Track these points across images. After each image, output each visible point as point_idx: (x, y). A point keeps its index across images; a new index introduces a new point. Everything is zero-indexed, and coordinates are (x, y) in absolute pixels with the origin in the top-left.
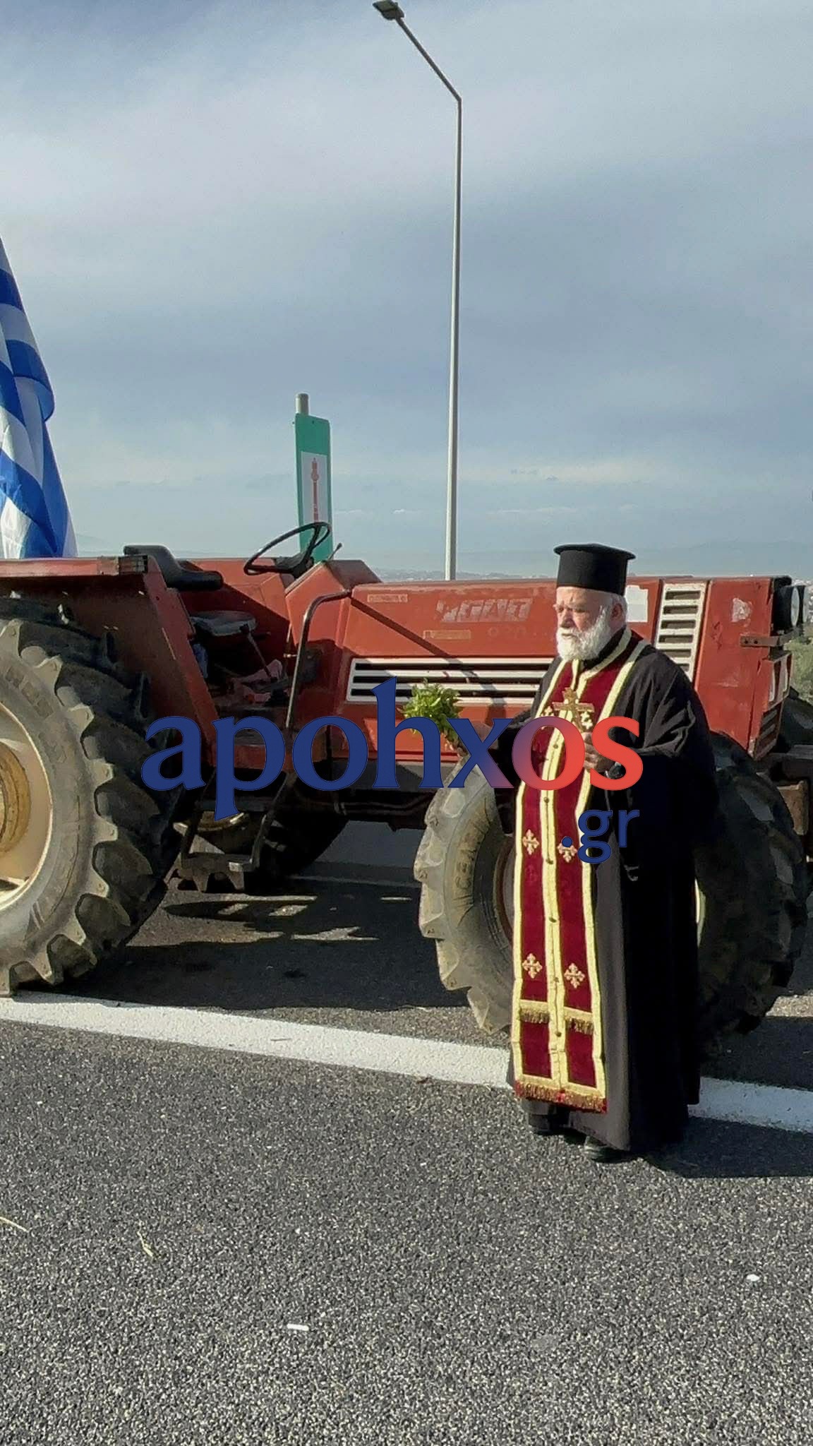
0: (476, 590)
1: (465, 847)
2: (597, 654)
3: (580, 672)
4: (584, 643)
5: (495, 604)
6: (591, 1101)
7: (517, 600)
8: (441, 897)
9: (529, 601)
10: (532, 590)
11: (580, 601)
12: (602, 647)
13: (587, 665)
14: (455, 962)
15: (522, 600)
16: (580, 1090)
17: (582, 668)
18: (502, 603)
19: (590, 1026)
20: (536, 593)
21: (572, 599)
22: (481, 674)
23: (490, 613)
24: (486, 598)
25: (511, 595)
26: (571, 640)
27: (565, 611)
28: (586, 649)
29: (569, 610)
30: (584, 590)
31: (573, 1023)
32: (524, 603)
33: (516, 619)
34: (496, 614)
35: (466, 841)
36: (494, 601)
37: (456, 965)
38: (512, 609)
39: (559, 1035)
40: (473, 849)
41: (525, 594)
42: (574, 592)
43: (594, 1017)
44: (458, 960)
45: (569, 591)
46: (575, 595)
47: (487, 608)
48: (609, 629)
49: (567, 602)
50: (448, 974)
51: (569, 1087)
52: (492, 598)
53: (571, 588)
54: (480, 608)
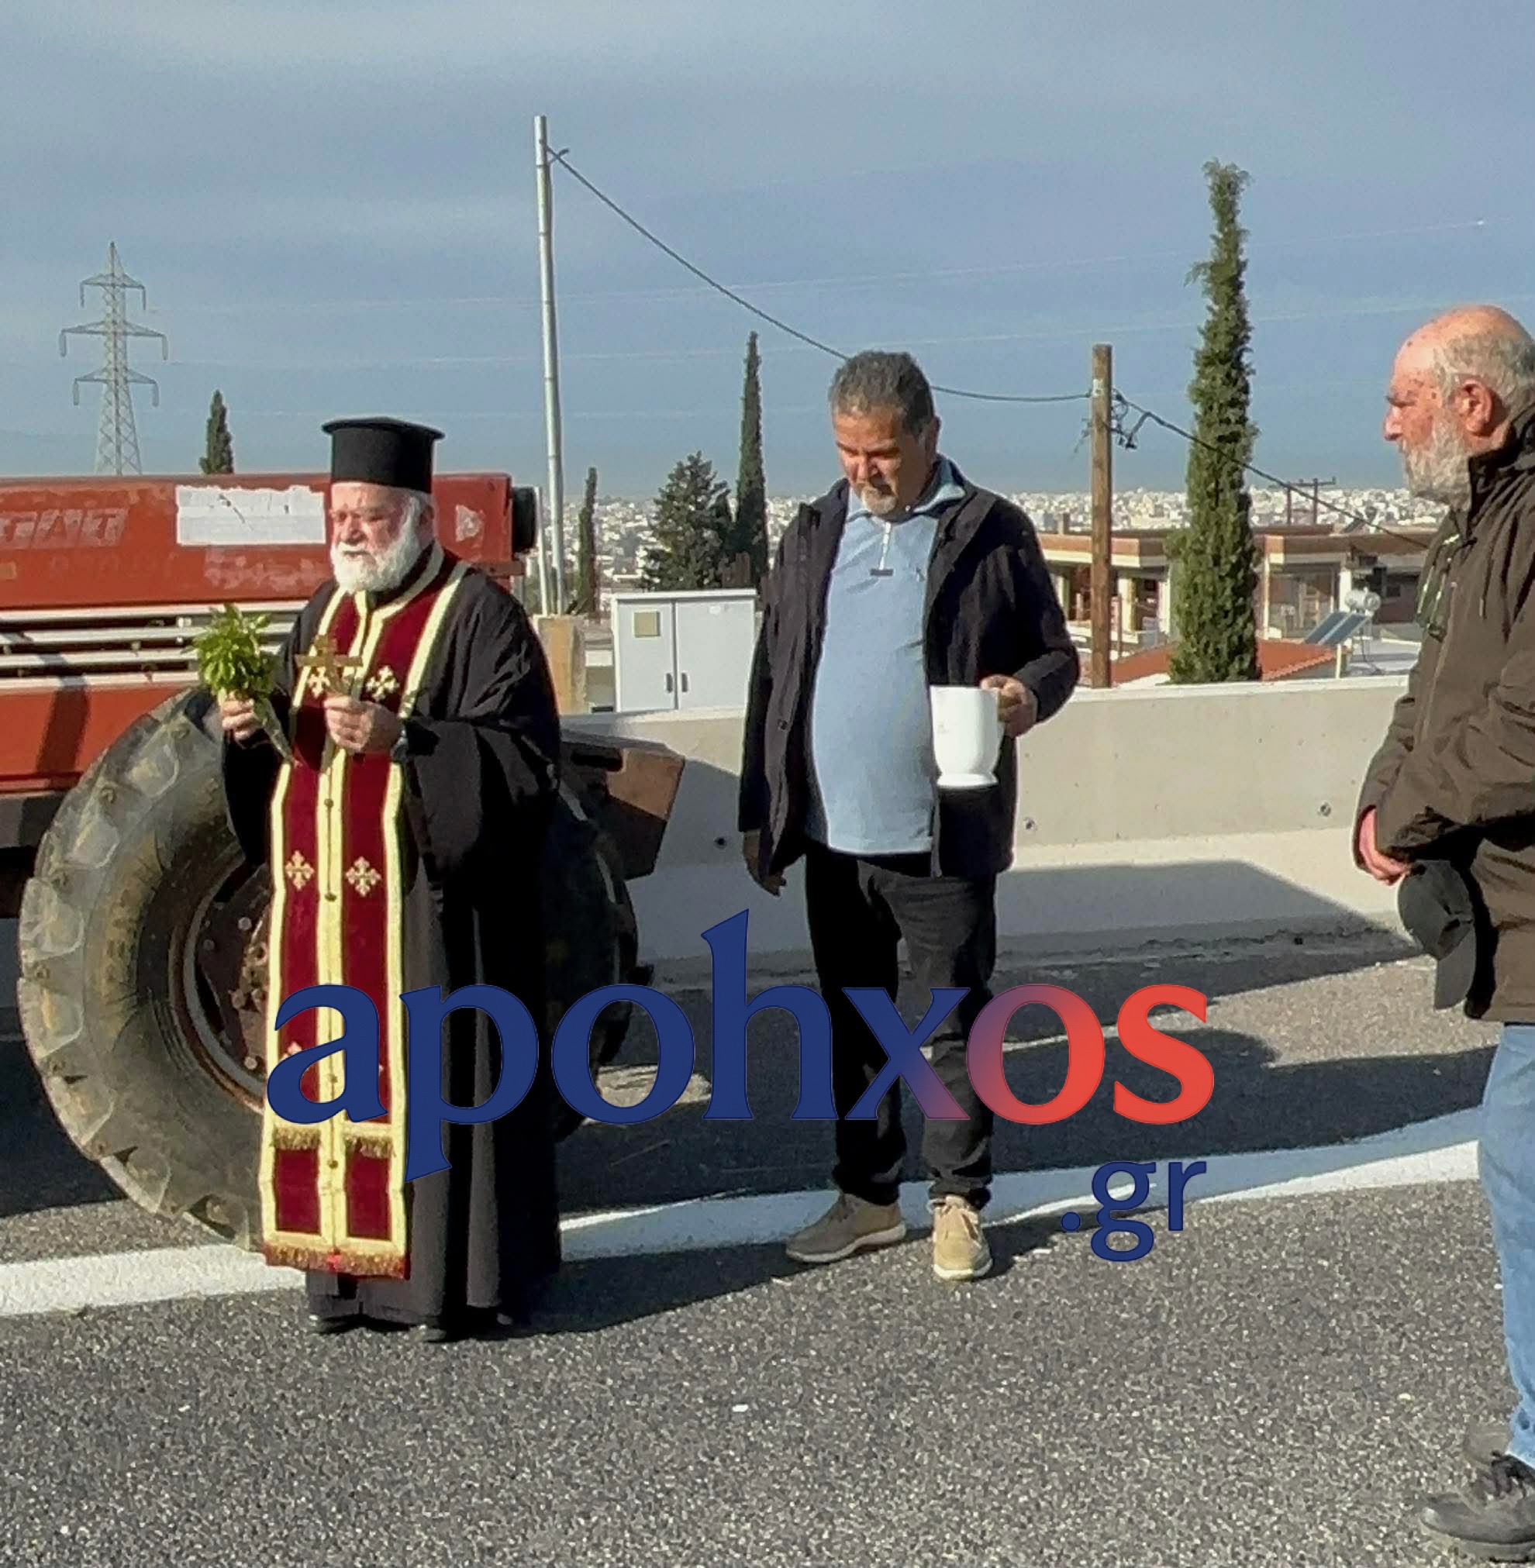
0: (23, 495)
1: (120, 913)
2: (398, 579)
3: (371, 611)
4: (381, 565)
5: (60, 519)
6: (382, 1261)
7: (100, 511)
8: (79, 1007)
9: (122, 513)
10: (125, 494)
11: (374, 504)
12: (407, 570)
13: (379, 599)
14: (106, 1111)
15: (108, 511)
16: (365, 1247)
17: (373, 603)
18: (72, 516)
19: (386, 1145)
20: (134, 499)
21: (360, 501)
22: (38, 637)
23: (50, 532)
24: (41, 508)
25: (88, 504)
26: (361, 562)
27: (349, 520)
28: (385, 572)
29: (356, 516)
30: (377, 487)
31: (360, 1142)
32: (113, 516)
33: (99, 543)
34: (63, 534)
35: (122, 905)
36: (57, 513)
37: (106, 1117)
38: (92, 526)
39: (334, 1165)
40: (135, 917)
41: (115, 499)
42: (362, 490)
43: (393, 1132)
44: (111, 1109)
45: (355, 489)
46: (365, 495)
47: (45, 526)
48: (417, 545)
49: (353, 505)
50: (92, 1134)
51: (347, 1246)
52: (54, 508)
53: (358, 484)
54: (32, 525)
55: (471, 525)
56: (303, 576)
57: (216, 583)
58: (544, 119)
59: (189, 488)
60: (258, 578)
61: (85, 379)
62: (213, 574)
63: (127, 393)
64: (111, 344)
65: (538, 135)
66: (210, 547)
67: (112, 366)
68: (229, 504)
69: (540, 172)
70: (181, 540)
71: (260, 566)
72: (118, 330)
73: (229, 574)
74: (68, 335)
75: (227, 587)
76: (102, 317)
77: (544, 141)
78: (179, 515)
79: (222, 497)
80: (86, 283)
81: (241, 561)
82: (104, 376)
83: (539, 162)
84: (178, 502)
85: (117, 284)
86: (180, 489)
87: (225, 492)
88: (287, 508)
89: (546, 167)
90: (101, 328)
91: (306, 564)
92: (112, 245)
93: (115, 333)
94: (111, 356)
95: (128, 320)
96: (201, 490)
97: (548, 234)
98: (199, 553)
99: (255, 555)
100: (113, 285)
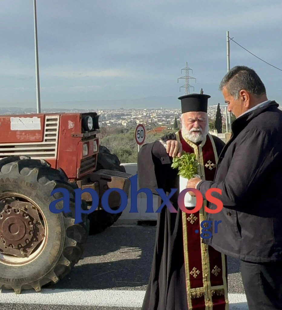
20: (2, 120)
55: (72, 125)
56: (36, 137)
57: (18, 138)
58: (228, 32)
59: (13, 118)
60: (27, 137)
61: (181, 87)
62: (18, 136)
63: (189, 89)
64: (186, 80)
65: (227, 35)
66: (17, 131)
67: (186, 84)
68: (21, 121)
69: (227, 43)
70: (12, 129)
71: (27, 135)
72: (188, 78)
73: (21, 137)
74: (179, 79)
75: (21, 139)
76: (185, 75)
77: (228, 36)
78: (11, 123)
79: (19, 119)
80: (182, 69)
81: (24, 134)
82: (185, 86)
83: (227, 40)
84: (11, 121)
85: (187, 69)
86: (11, 118)
87: (20, 119)
88: (33, 122)
89: (229, 42)
90: (185, 77)
91: (37, 134)
92: (187, 62)
93: (187, 78)
94: (186, 83)
95: (189, 76)
96: (16, 118)
97: (229, 55)
98: (15, 132)
99: (26, 132)
100: (187, 70)
